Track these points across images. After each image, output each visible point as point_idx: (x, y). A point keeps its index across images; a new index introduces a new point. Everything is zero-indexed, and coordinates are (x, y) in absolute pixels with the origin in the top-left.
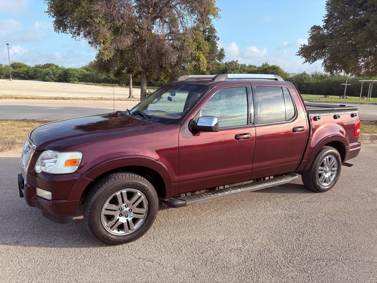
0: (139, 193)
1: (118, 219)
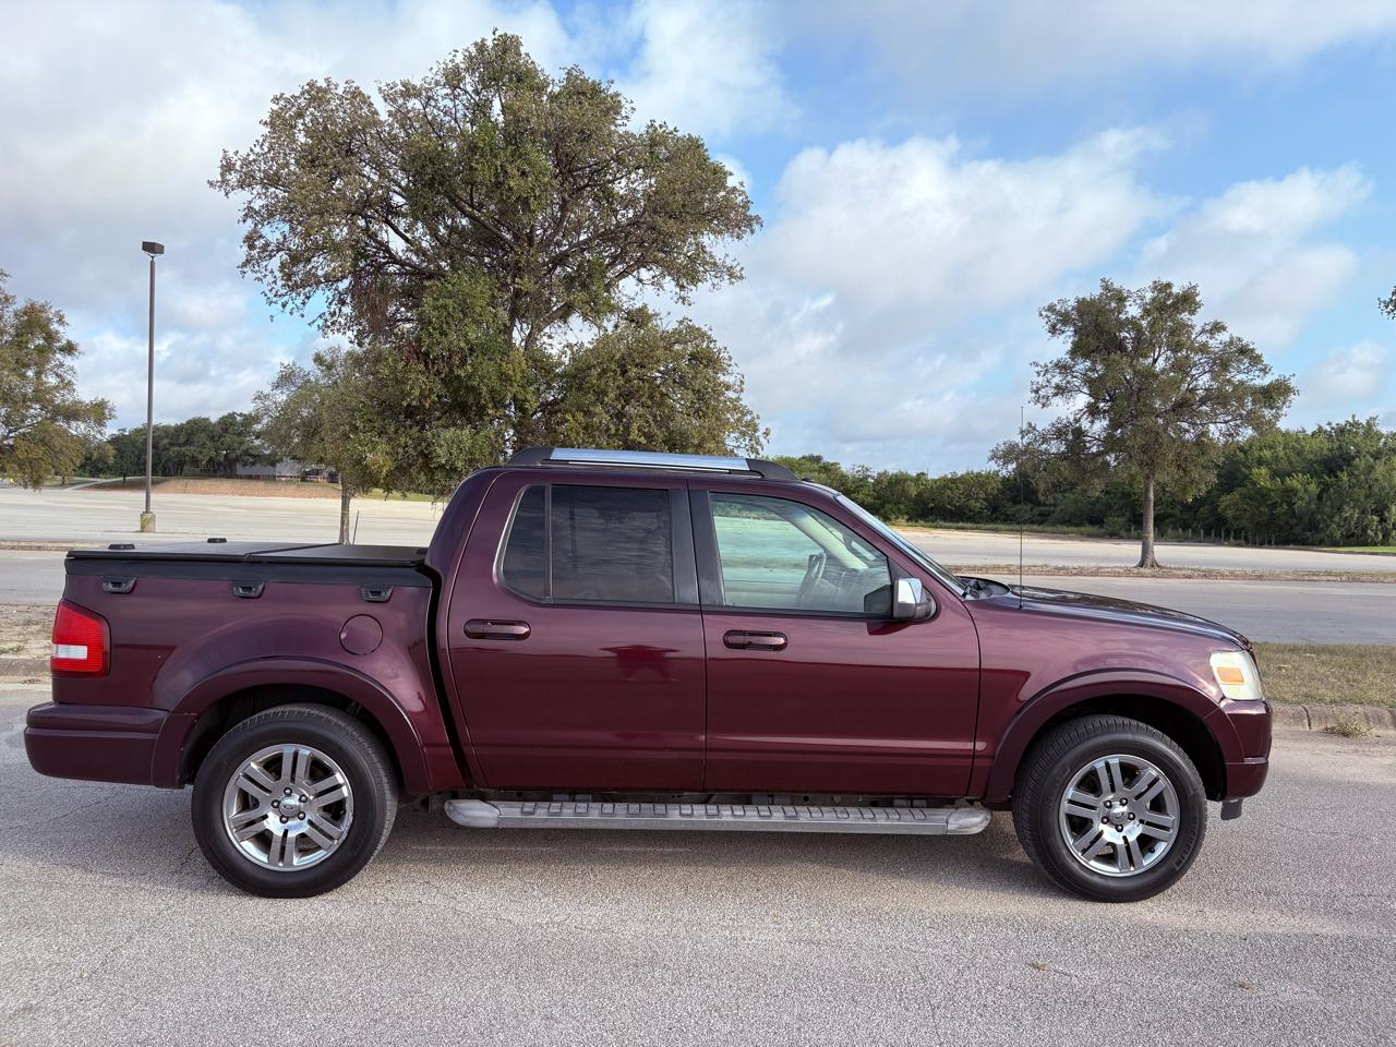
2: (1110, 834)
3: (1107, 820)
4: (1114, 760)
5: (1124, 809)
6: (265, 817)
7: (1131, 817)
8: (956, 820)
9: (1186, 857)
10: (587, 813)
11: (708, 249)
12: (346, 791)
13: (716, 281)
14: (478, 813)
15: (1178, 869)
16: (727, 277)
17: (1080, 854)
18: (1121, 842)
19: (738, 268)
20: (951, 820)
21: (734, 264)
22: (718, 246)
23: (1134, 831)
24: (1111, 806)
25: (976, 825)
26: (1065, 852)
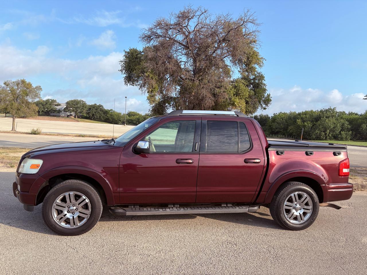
0: (83, 197)
1: (66, 214)
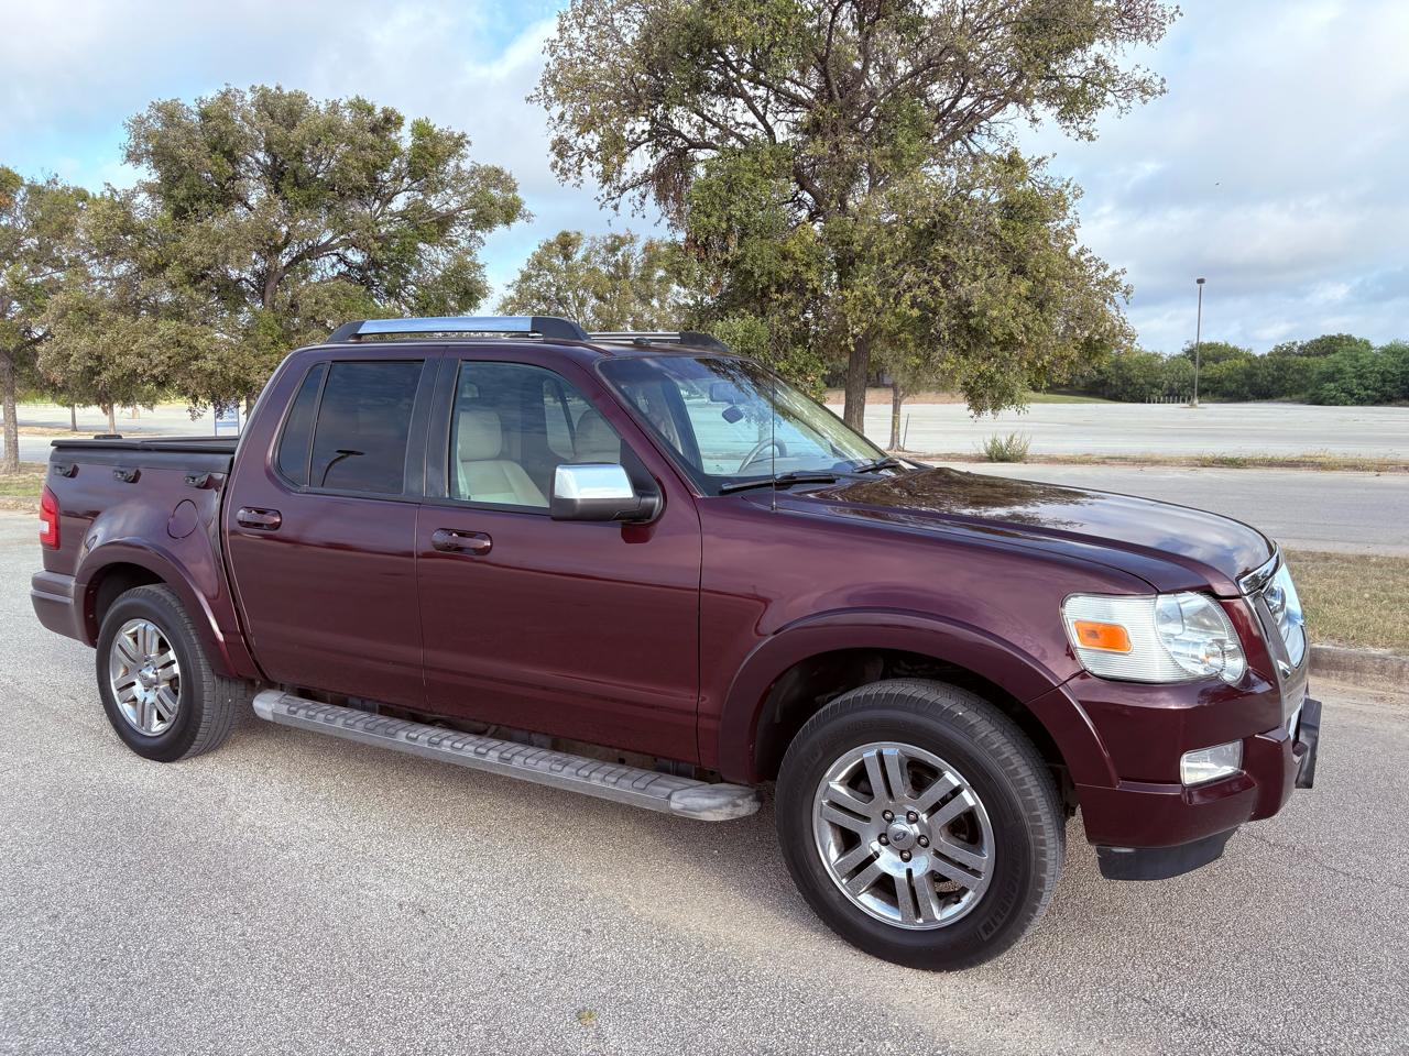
2: (888, 862)
3: (884, 839)
4: (892, 750)
5: (915, 830)
6: (133, 684)
7: (922, 841)
8: (681, 798)
9: (1001, 922)
10: (333, 721)
11: (1111, 64)
12: (176, 669)
13: (1123, 103)
14: (267, 705)
15: (986, 938)
16: (1138, 94)
17: (844, 881)
18: (904, 876)
19: (1157, 80)
20: (674, 797)
21: (1148, 75)
22: (1125, 56)
23: (921, 865)
24: (890, 821)
25: (709, 809)
26: (818, 872)
